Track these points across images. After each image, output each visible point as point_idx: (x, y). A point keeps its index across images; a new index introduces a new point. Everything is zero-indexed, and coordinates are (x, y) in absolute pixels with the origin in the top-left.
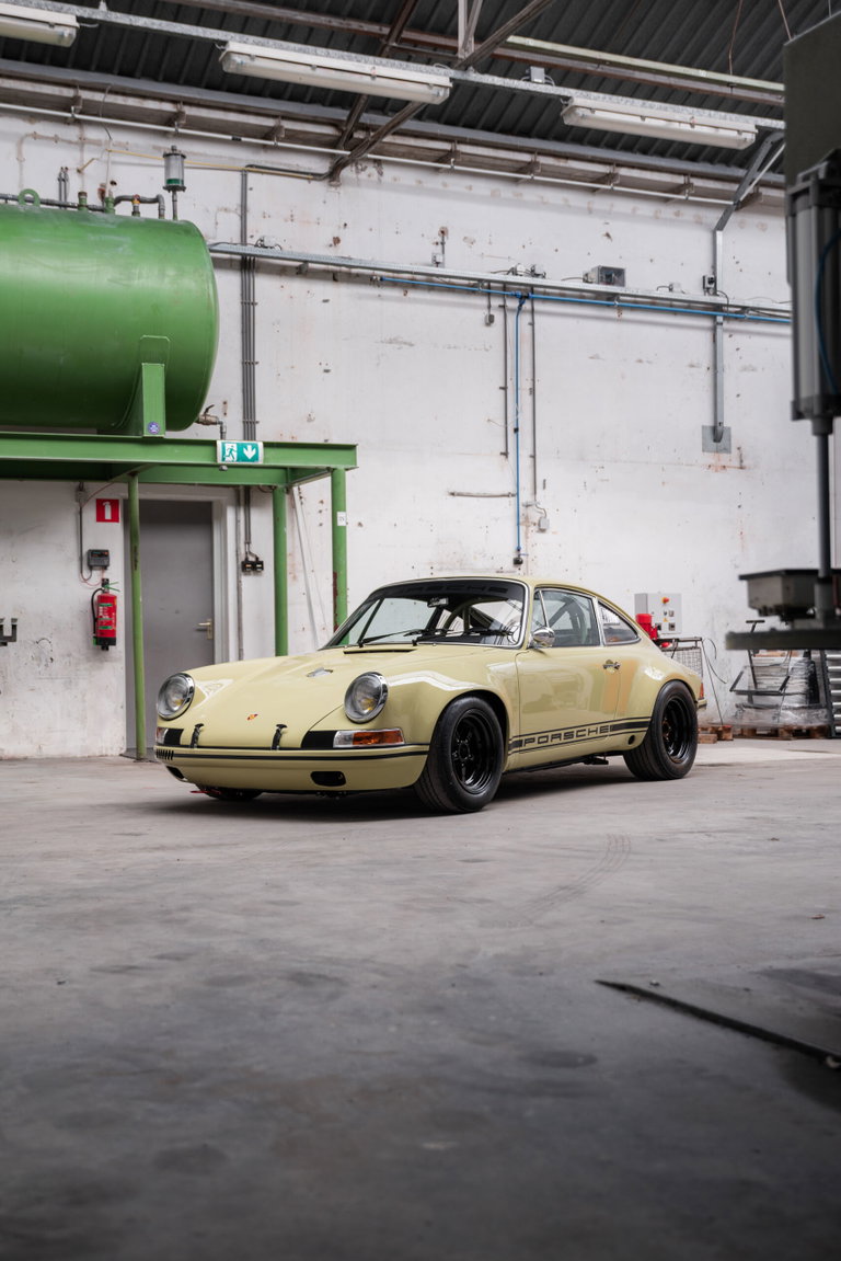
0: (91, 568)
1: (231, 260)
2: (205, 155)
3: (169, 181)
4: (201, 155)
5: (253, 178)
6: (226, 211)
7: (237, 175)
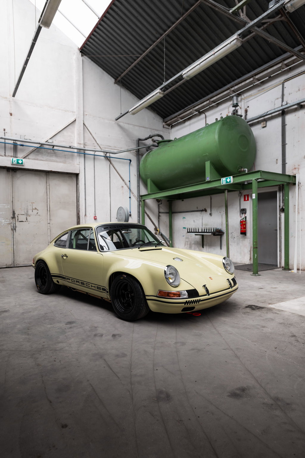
0: (242, 214)
1: (279, 114)
3: (234, 104)
4: (270, 85)
5: (286, 84)
6: (278, 99)
7: (281, 86)
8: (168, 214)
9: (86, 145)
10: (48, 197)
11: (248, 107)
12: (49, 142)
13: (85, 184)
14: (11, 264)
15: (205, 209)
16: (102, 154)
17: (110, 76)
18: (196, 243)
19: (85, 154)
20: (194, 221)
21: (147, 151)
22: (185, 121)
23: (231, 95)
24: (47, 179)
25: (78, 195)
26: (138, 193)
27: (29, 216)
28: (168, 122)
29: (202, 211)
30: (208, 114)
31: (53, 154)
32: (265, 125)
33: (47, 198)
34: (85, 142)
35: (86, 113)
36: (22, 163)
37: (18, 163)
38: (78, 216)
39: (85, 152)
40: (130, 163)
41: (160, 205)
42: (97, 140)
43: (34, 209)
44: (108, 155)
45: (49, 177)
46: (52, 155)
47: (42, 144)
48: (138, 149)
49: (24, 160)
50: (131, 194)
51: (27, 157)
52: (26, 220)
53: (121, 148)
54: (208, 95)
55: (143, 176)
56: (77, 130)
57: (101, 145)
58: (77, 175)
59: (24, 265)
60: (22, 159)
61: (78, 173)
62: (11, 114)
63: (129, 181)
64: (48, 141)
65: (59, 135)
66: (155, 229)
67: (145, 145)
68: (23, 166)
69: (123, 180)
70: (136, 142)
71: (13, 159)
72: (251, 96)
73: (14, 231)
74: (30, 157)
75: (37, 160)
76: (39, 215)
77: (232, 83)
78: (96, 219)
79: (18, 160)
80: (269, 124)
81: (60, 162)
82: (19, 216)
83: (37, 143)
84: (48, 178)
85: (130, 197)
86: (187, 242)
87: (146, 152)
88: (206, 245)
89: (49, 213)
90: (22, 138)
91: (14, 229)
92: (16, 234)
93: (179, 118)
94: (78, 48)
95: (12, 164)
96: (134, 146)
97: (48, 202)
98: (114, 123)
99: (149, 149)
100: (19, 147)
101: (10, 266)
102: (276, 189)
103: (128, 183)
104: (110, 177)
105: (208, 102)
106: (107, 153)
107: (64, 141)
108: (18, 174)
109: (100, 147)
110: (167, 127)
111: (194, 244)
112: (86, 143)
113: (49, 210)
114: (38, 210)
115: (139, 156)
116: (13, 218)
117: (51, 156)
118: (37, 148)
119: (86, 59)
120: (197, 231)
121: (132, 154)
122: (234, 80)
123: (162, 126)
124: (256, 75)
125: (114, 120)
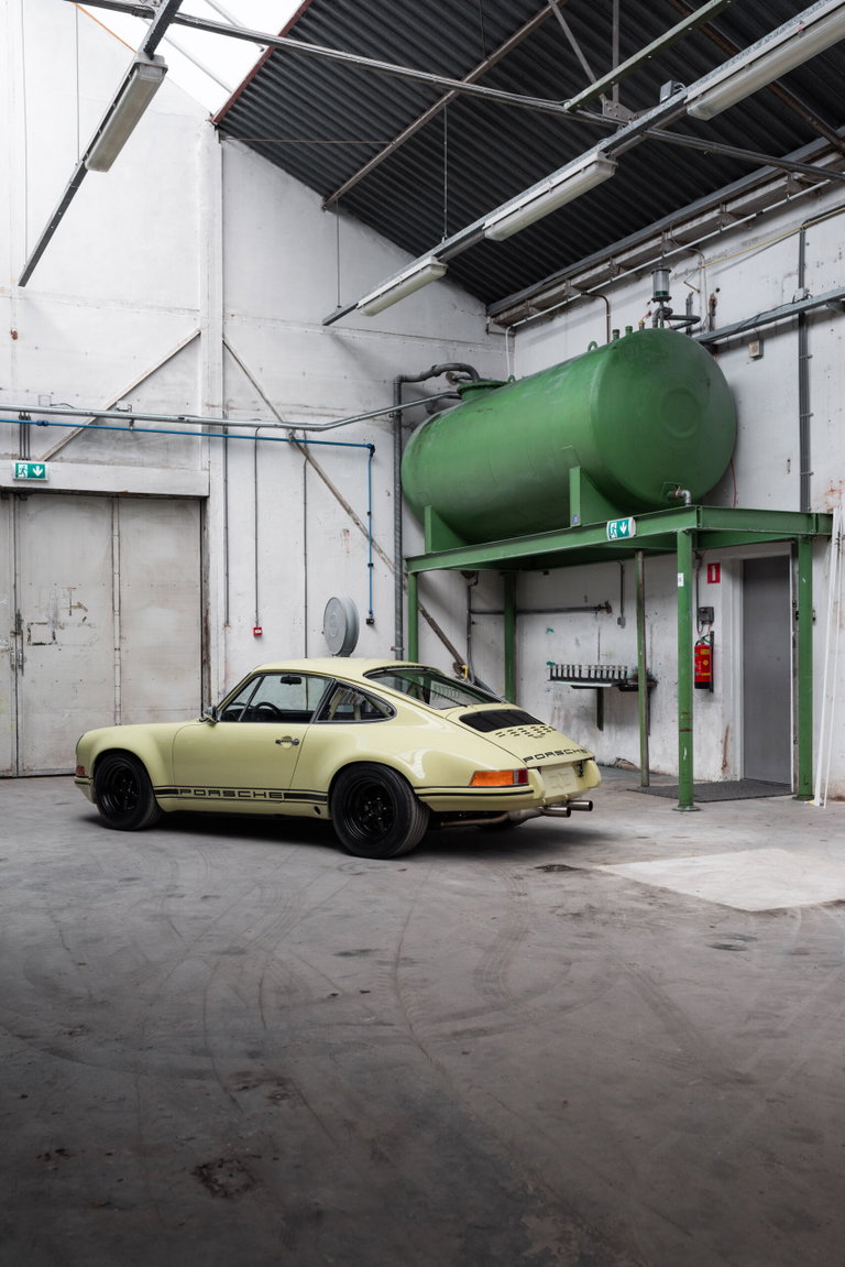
0: (703, 623)
1: (793, 321)
2: (776, 230)
3: (657, 293)
4: (773, 232)
5: (810, 232)
6: (790, 275)
7: (798, 236)
8: (502, 617)
9: (232, 408)
10: (116, 571)
11: (718, 290)
12: (118, 410)
13: (227, 528)
14: (9, 768)
15: (607, 603)
16: (282, 434)
17: (307, 189)
18: (583, 715)
19: (226, 437)
20: (577, 641)
21: (431, 412)
22: (551, 316)
23: (666, 253)
24: (112, 517)
25: (205, 562)
26: (398, 550)
27: (62, 628)
28: (501, 317)
29: (598, 609)
30: (613, 298)
31: (130, 440)
32: (757, 353)
33: (113, 573)
34: (228, 397)
35: (230, 311)
36: (43, 475)
37: (31, 475)
38: (204, 625)
39: (226, 432)
40: (371, 455)
41: (473, 588)
42: (264, 391)
43: (75, 607)
44: (299, 434)
45: (121, 511)
46: (128, 444)
47: (98, 417)
48: (399, 411)
49: (47, 465)
50: (375, 554)
51: (58, 457)
52: (51, 639)
53: (342, 410)
54: (606, 244)
55: (412, 496)
56: (205, 363)
57: (278, 404)
58: (202, 501)
59: (45, 773)
60: (42, 463)
61: (206, 494)
62: (15, 335)
63: (369, 513)
64: (116, 404)
65: (150, 383)
66: (454, 664)
67: (425, 394)
68: (45, 482)
69: (349, 511)
70: (390, 388)
71: (17, 465)
72: (724, 257)
73: (19, 671)
74: (64, 454)
75: (86, 461)
76: (89, 625)
77: (666, 218)
78: (260, 634)
79: (31, 467)
80: (771, 347)
81: (152, 465)
82: (32, 628)
83: (86, 415)
84: (116, 514)
85: (371, 565)
86: (559, 709)
87: (424, 420)
88: (609, 722)
89: (117, 618)
90: (42, 403)
91: (18, 666)
92: (24, 680)
93: (534, 306)
94: (208, 117)
95: (17, 480)
96: (386, 402)
97: (116, 587)
98: (321, 332)
99: (435, 406)
100: (35, 428)
101: (6, 774)
102: (786, 550)
103: (364, 520)
104: (305, 504)
105: (606, 266)
106: (295, 429)
107: (163, 401)
108: (32, 507)
109: (273, 410)
110: (499, 329)
111: (578, 716)
112: (231, 400)
113: (117, 609)
114: (86, 610)
115: (400, 433)
116: (16, 634)
117: (125, 448)
118: (85, 427)
119: (233, 145)
120: (577, 675)
121: (377, 425)
122: (671, 210)
123: (484, 328)
124: (727, 201)
125: (321, 322)
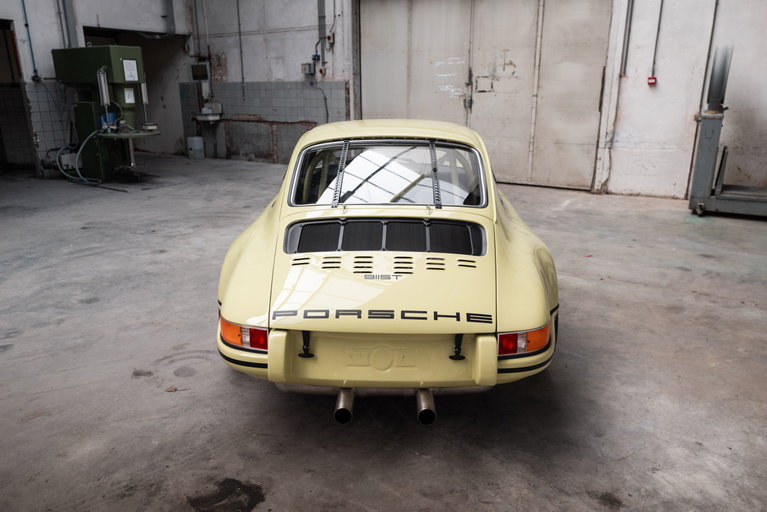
10: (539, 34)
27: (498, 80)
33: (537, 36)
38: (603, 76)
43: (508, 64)
52: (490, 88)
73: (469, 110)
76: (517, 77)
78: (655, 83)
82: (478, 80)
89: (537, 71)
91: (469, 106)
92: (472, 117)
97: (538, 47)
113: (538, 65)
114: (515, 66)
116: (468, 84)
